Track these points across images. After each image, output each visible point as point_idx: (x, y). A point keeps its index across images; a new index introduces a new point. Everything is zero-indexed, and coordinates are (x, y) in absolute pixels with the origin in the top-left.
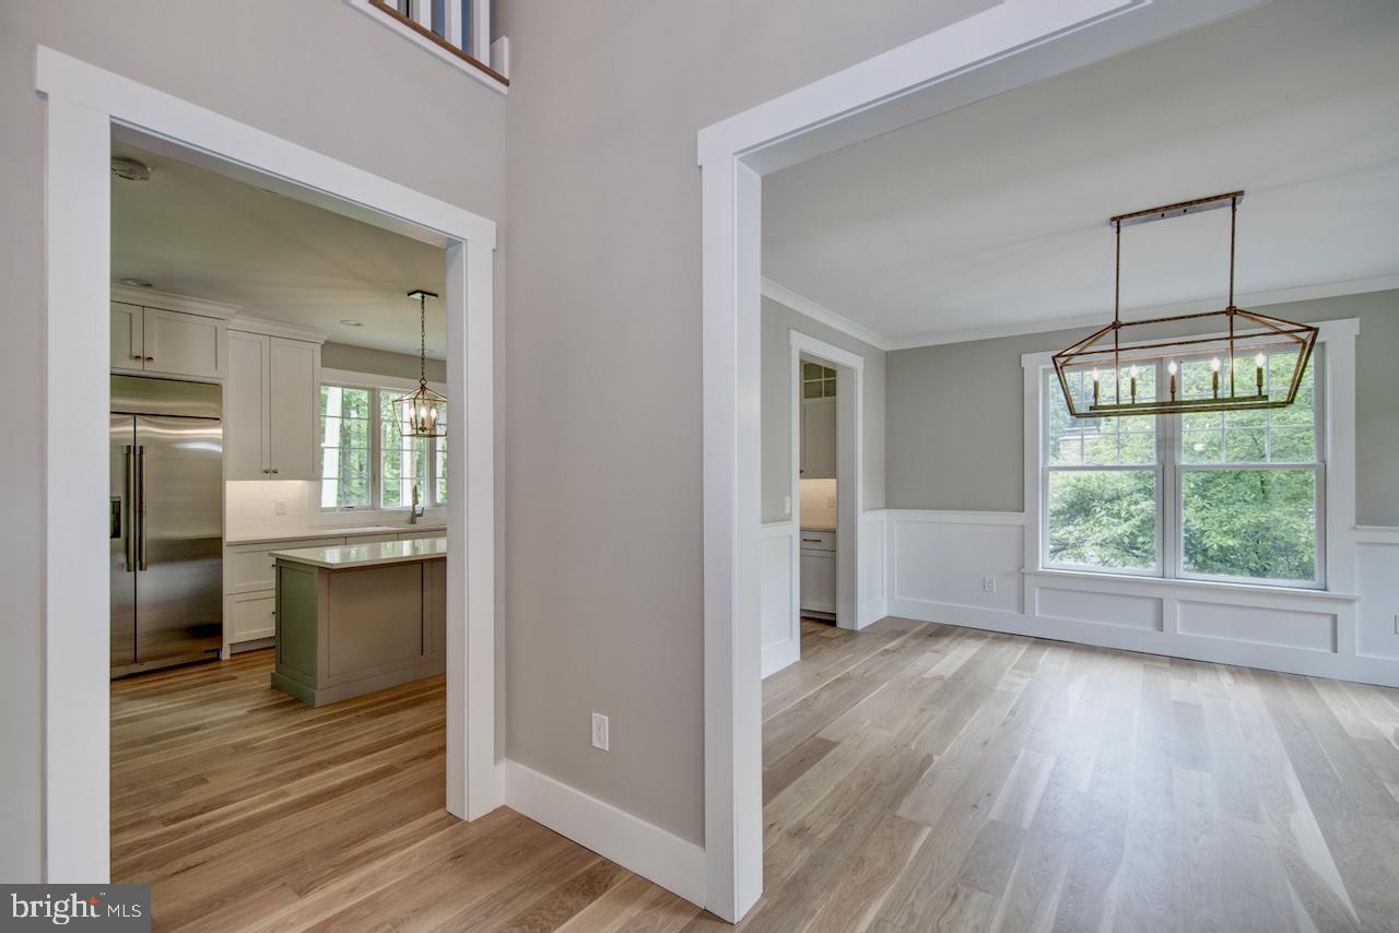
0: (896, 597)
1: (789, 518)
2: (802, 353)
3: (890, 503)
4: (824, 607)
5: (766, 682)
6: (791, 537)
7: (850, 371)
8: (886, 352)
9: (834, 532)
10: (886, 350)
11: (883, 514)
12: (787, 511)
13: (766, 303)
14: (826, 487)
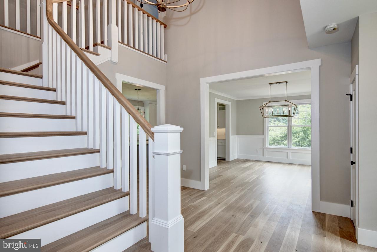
0: (239, 154)
1: (215, 136)
2: (217, 102)
3: (238, 133)
4: (223, 157)
5: (210, 169)
6: (215, 140)
7: (228, 105)
8: (237, 101)
9: (225, 140)
10: (236, 100)
11: (236, 136)
12: (214, 135)
13: (210, 93)
14: (223, 130)
